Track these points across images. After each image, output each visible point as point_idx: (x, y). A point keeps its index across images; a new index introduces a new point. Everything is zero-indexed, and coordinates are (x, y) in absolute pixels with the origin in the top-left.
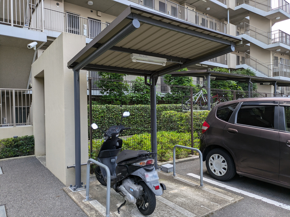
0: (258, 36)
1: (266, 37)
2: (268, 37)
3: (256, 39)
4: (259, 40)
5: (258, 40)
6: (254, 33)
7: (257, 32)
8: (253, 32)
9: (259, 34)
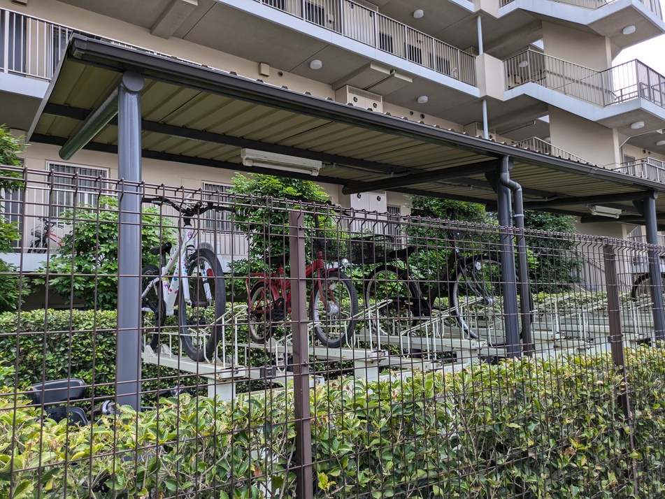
0: (572, 87)
1: (597, 88)
2: (602, 89)
3: (566, 94)
4: (575, 96)
5: (572, 95)
6: (559, 81)
7: (569, 76)
8: (555, 77)
9: (573, 80)
